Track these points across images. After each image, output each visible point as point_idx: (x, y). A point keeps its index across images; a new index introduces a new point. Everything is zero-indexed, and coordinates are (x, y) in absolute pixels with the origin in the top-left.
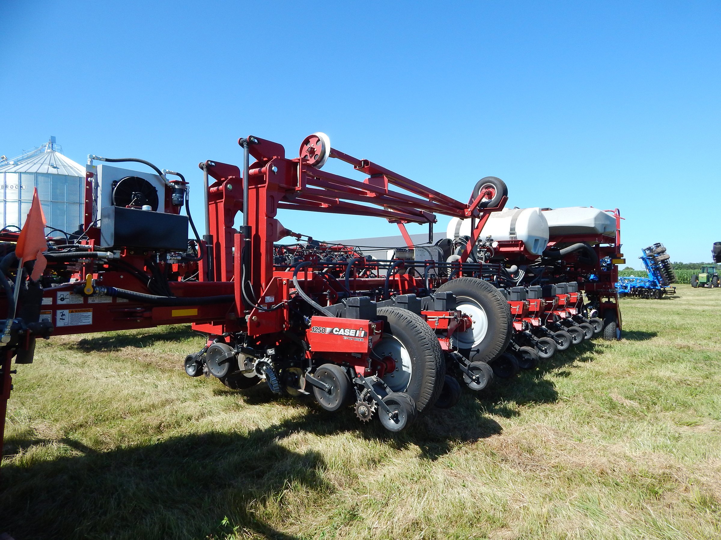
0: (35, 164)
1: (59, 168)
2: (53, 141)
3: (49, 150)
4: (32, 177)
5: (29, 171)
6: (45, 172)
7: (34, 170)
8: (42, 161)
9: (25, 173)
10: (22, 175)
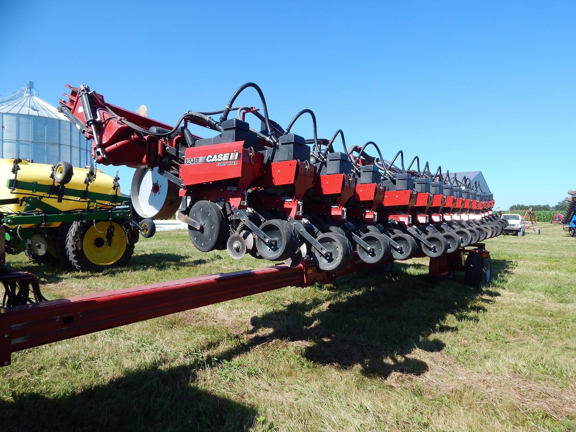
0: (16, 106)
1: (39, 111)
2: (31, 86)
3: (27, 95)
4: (14, 117)
5: (10, 112)
6: (27, 113)
7: (15, 111)
8: (22, 104)
9: (7, 114)
10: (4, 116)
